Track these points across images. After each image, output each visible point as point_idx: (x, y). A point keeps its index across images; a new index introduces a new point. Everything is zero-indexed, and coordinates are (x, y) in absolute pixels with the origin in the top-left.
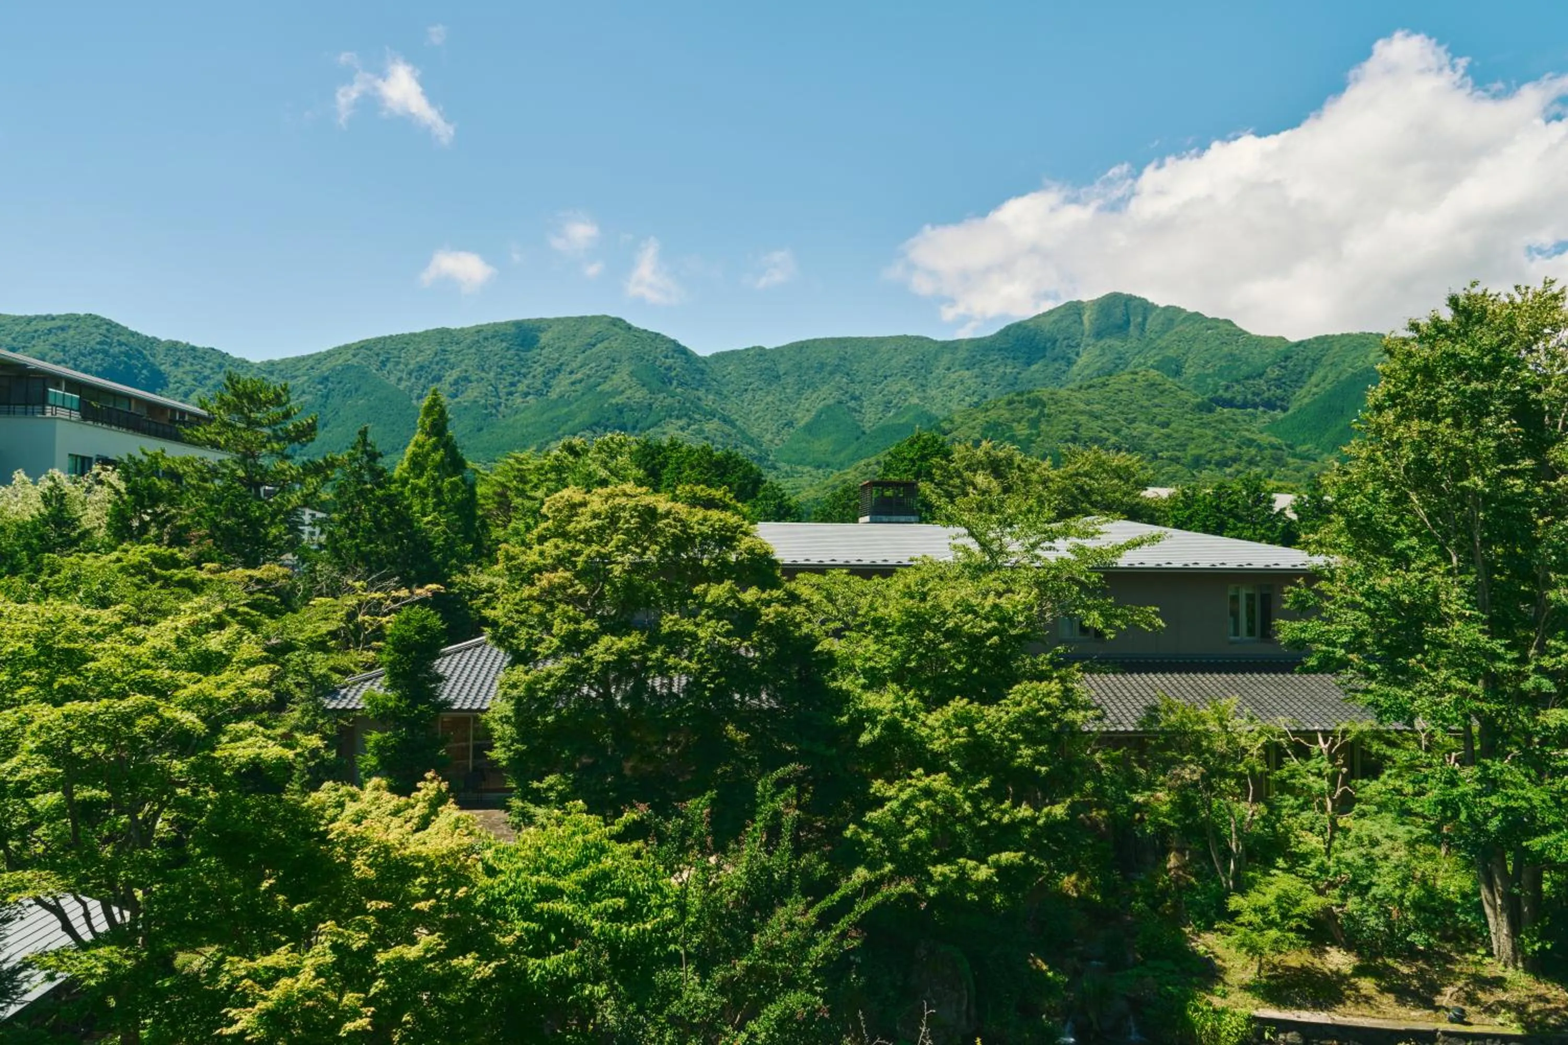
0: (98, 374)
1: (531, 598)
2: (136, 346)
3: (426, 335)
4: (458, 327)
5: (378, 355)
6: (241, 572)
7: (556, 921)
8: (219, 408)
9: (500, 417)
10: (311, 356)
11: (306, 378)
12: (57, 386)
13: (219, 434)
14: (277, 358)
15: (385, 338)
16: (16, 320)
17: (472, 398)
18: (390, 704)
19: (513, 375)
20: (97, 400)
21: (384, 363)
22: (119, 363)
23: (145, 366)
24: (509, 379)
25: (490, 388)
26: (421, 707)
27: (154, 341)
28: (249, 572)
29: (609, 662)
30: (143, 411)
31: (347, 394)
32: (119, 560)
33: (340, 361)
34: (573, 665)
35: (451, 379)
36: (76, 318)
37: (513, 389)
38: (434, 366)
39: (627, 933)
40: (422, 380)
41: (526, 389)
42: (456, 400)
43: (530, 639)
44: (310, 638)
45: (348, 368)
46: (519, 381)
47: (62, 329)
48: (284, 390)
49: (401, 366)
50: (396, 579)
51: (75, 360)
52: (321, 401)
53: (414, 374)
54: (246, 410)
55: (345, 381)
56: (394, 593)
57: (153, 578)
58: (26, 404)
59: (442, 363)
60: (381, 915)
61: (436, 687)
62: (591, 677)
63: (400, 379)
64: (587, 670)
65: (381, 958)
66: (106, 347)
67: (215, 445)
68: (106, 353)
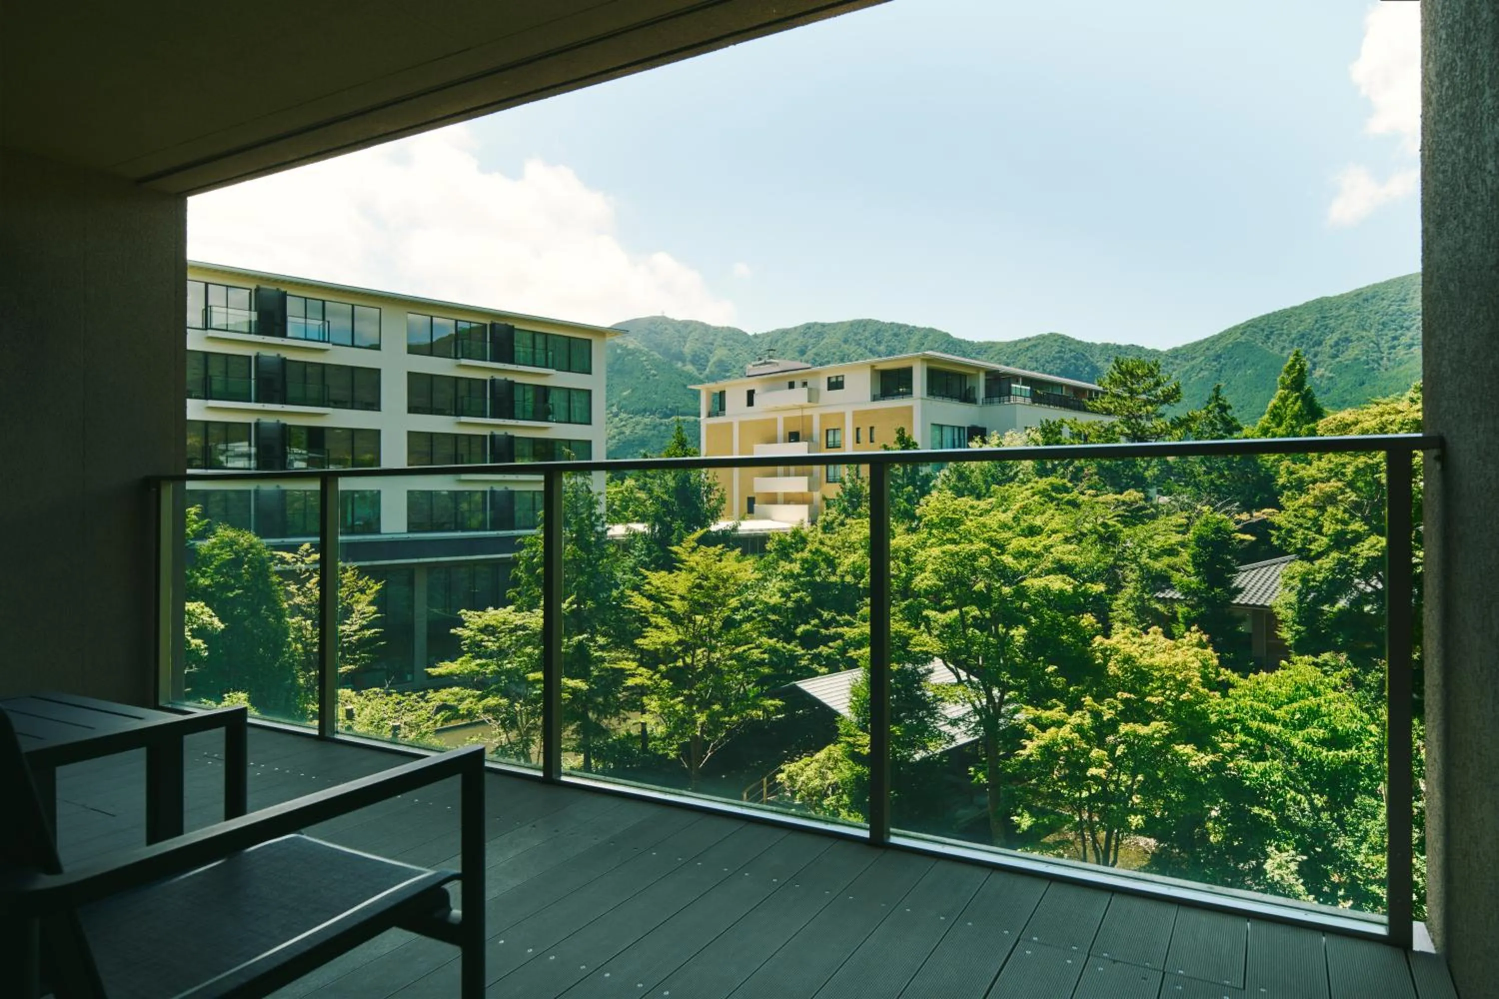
0: (1058, 375)
1: (1306, 505)
2: (1081, 351)
3: (1307, 306)
4: (1337, 294)
5: (1263, 330)
6: (1111, 497)
7: (1264, 738)
8: (1110, 384)
9: (1383, 370)
10: (1206, 340)
11: (1203, 358)
12: (1017, 382)
13: (1110, 403)
14: (1179, 345)
15: (1268, 315)
16: (1008, 344)
17: (1352, 357)
18: (1192, 586)
19: (1396, 330)
20: (1041, 389)
21: (1268, 337)
22: (1070, 365)
23: (1087, 365)
24: (1391, 334)
25: (1371, 345)
26: (1218, 590)
27: (1092, 346)
28: (1118, 496)
29: (1373, 557)
30: (1071, 394)
31: (1237, 367)
32: (1032, 488)
33: (1231, 341)
34: (1339, 559)
35: (1332, 342)
36: (1043, 337)
37: (1396, 342)
38: (1315, 333)
39: (1327, 757)
40: (1304, 346)
41: (1409, 341)
42: (1338, 359)
43: (1305, 538)
44: (1163, 546)
45: (1237, 345)
46: (1402, 335)
47: (1035, 346)
48: (1155, 365)
49: (1285, 337)
50: (1237, 504)
51: (1043, 366)
52: (1216, 375)
53: (1296, 342)
54: (1129, 384)
55: (1236, 356)
56: (1237, 517)
57: (1052, 499)
58: (1000, 396)
59: (1322, 329)
60: (1125, 702)
61: (1232, 578)
62: (1357, 570)
63: (1283, 349)
64: (1352, 564)
65: (1124, 728)
66: (1062, 355)
67: (1109, 413)
68: (1062, 358)
